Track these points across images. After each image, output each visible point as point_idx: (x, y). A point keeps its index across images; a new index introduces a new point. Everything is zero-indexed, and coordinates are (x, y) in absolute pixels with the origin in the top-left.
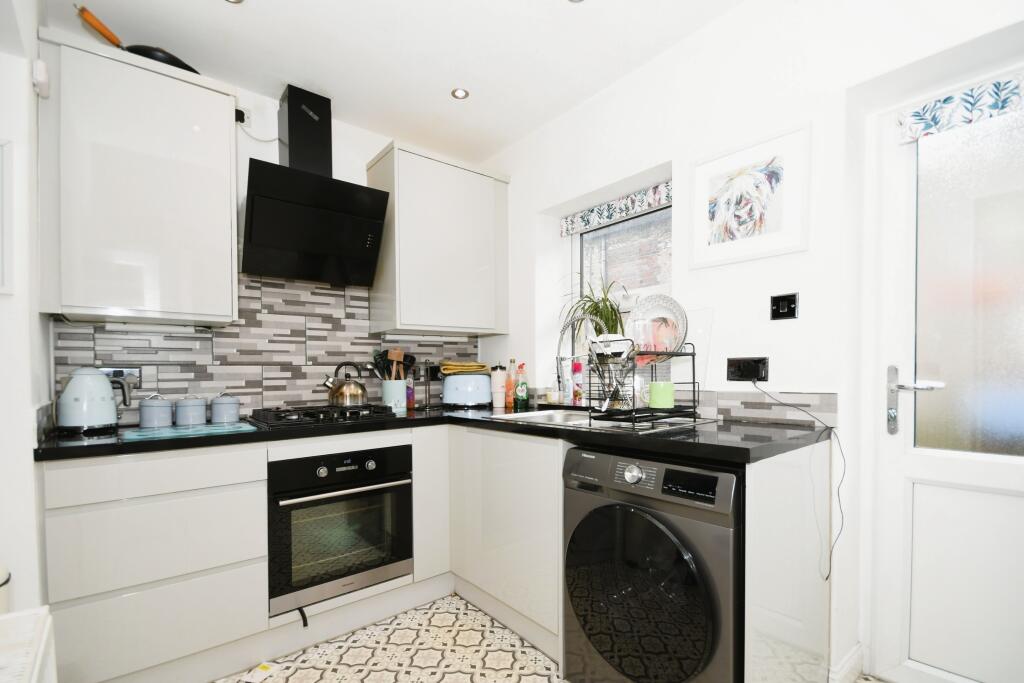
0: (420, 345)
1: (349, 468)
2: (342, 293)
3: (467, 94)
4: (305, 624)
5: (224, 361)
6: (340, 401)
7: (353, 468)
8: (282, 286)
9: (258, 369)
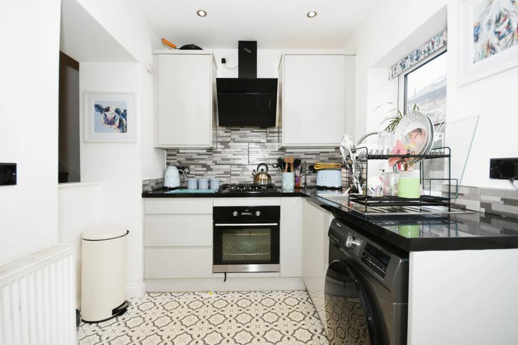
0: (306, 154)
1: (248, 214)
2: (265, 130)
3: (316, 14)
4: (225, 281)
5: (216, 163)
6: (257, 182)
7: (249, 214)
8: (239, 130)
9: (229, 167)
